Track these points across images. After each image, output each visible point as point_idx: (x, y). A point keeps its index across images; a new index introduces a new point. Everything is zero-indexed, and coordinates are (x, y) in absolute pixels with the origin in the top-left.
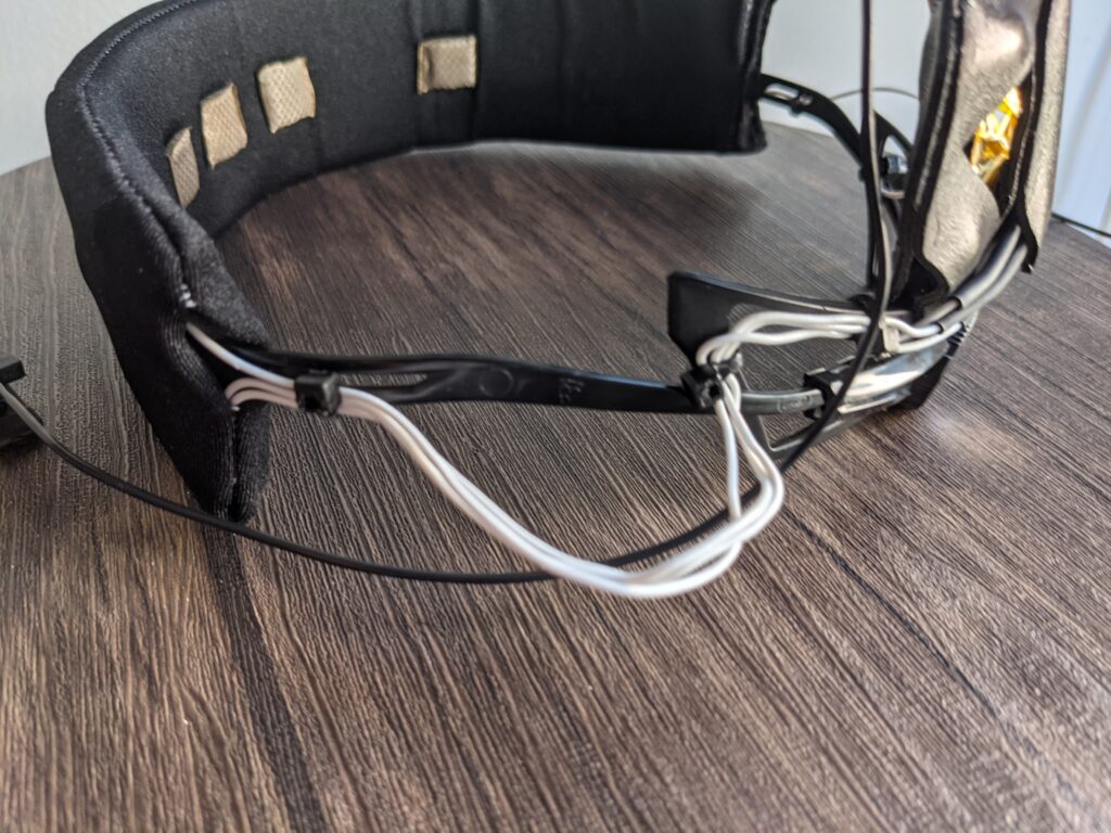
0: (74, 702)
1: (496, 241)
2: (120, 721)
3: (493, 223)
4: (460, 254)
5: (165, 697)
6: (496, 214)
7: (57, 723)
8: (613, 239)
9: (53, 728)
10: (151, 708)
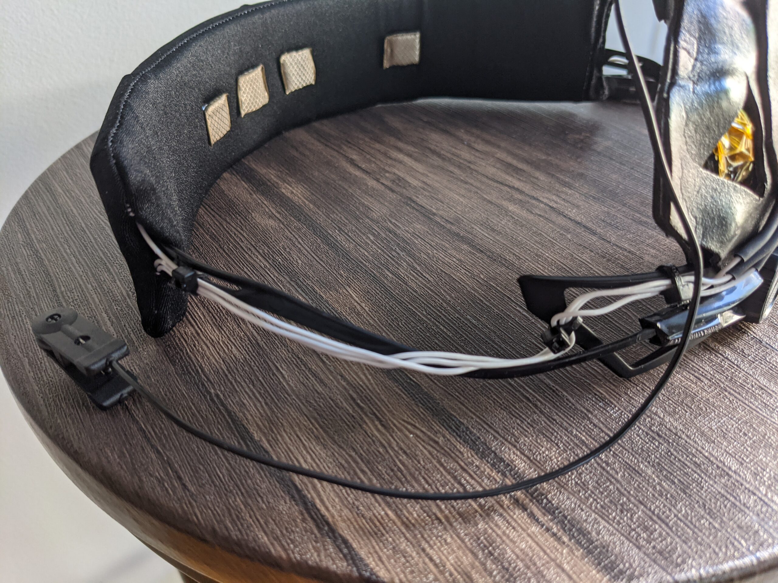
0: (345, 437)
1: (410, 156)
2: (376, 441)
3: (400, 145)
4: (394, 166)
5: (392, 426)
6: (400, 139)
7: (344, 450)
8: (476, 146)
9: (344, 453)
10: (389, 433)
